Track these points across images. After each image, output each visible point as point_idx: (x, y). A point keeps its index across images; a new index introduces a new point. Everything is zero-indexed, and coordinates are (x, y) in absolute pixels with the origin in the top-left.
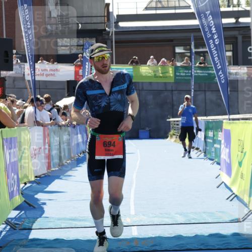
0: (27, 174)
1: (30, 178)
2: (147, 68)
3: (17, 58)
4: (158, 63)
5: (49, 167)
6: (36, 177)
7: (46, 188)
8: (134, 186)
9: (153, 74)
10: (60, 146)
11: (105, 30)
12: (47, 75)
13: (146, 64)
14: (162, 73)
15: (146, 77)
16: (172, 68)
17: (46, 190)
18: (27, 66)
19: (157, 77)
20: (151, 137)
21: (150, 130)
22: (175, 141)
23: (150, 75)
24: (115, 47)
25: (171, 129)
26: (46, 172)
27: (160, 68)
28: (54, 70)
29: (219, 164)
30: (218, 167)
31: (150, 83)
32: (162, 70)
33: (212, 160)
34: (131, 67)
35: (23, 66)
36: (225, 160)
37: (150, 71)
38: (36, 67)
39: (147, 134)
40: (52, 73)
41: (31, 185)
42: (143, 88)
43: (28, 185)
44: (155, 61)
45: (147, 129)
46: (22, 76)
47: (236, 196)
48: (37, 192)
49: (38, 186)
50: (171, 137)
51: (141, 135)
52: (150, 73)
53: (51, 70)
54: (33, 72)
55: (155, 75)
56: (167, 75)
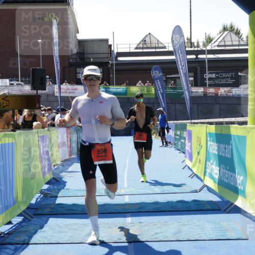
0: (55, 159)
1: (57, 162)
2: (137, 88)
3: (50, 81)
4: (144, 85)
5: (70, 155)
6: (62, 161)
7: (68, 169)
8: (127, 168)
10: (78, 141)
11: (109, 62)
12: (69, 93)
14: (147, 92)
16: (154, 88)
18: (56, 87)
26: (68, 158)
27: (145, 88)
29: (184, 153)
30: (184, 155)
32: (147, 89)
33: (180, 150)
34: (125, 88)
35: (53, 87)
36: (188, 151)
37: (139, 90)
38: (61, 87)
40: (73, 91)
41: (58, 167)
43: (56, 167)
44: (142, 84)
46: (53, 93)
47: (195, 175)
48: (62, 172)
50: (153, 134)
51: (132, 133)
52: (138, 91)
53: (72, 89)
56: (150, 93)
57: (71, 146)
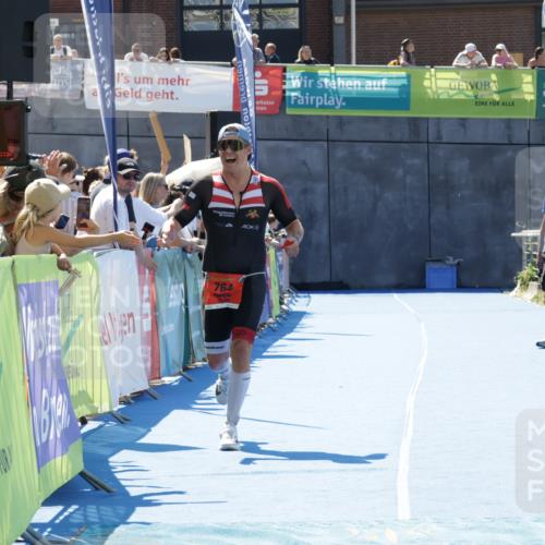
0: (90, 392)
1: (96, 404)
2: (453, 75)
5: (155, 373)
7: (143, 436)
9: (471, 93)
10: (187, 310)
12: (151, 96)
13: (451, 64)
14: (498, 92)
15: (451, 103)
16: (532, 74)
17: (143, 441)
19: (483, 103)
20: (462, 286)
21: (458, 264)
22: (536, 298)
23: (462, 97)
24: (357, 13)
25: (525, 263)
26: (146, 387)
27: (494, 77)
28: (172, 82)
31: (463, 122)
32: (500, 81)
34: (403, 74)
37: (464, 85)
38: (117, 69)
39: (451, 275)
40: (169, 88)
41: (101, 427)
42: (440, 137)
43: (92, 425)
44: (479, 57)
45: (451, 261)
48: (117, 448)
49: (122, 429)
50: (525, 285)
51: (431, 277)
52: (461, 91)
53: (163, 80)
54: (107, 86)
55: (476, 97)
56: (514, 96)
57: (154, 336)
